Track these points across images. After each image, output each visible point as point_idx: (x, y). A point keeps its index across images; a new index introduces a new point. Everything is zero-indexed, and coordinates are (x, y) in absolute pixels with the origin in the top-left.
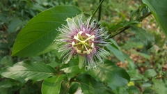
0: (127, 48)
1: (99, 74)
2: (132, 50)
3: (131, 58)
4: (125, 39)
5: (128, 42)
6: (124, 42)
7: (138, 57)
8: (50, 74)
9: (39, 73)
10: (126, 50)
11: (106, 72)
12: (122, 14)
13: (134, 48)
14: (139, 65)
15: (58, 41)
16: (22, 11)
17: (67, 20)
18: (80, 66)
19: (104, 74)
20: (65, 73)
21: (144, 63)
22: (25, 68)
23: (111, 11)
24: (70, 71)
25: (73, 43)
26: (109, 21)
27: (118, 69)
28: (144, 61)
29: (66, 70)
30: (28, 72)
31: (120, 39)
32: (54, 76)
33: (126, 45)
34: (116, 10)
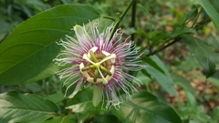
0: (186, 69)
1: (130, 115)
2: (194, 73)
3: (193, 85)
4: (184, 53)
5: (187, 59)
6: (182, 58)
7: (205, 84)
8: (50, 114)
9: (32, 112)
10: (185, 72)
11: (141, 111)
12: (177, 10)
13: (198, 69)
14: (207, 98)
15: (59, 61)
16: (10, 7)
17: (75, 28)
18: (95, 102)
19: (139, 115)
20: (74, 113)
21: (215, 94)
22: (9, 104)
23: (159, 6)
24: (82, 110)
25: (82, 66)
26: (156, 24)
27: (163, 107)
28: (216, 91)
29: (76, 108)
30: (14, 110)
31: (174, 53)
32: (56, 118)
33: (183, 63)
34: (168, 4)
